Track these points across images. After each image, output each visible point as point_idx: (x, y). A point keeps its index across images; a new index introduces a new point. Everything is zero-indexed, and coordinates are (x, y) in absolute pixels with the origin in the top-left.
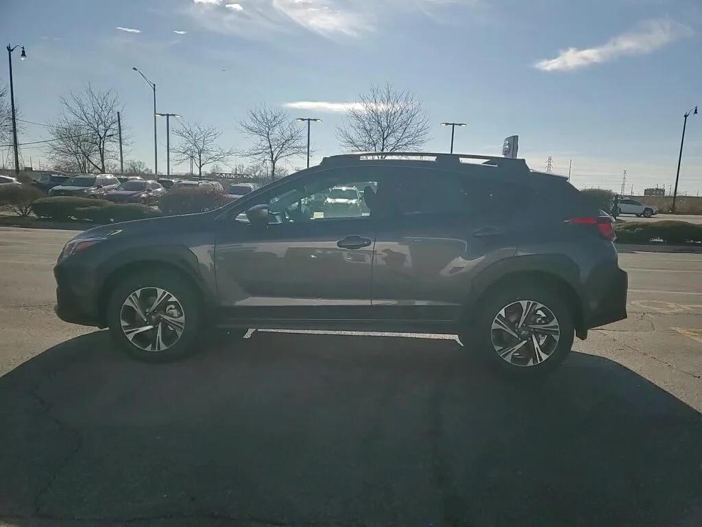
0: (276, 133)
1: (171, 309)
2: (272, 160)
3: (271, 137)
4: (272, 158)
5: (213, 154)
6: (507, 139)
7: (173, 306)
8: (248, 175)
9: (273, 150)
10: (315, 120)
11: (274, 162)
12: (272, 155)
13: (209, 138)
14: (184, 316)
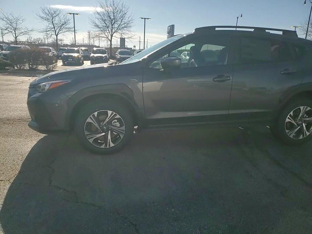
0: (56, 20)
1: (115, 122)
2: (56, 35)
3: (54, 22)
4: (56, 33)
5: (23, 31)
6: (169, 26)
7: (116, 121)
8: (34, 43)
9: (56, 29)
10: (77, 14)
11: (57, 36)
12: (56, 32)
13: (19, 22)
14: (124, 126)
